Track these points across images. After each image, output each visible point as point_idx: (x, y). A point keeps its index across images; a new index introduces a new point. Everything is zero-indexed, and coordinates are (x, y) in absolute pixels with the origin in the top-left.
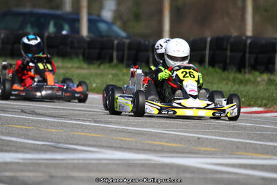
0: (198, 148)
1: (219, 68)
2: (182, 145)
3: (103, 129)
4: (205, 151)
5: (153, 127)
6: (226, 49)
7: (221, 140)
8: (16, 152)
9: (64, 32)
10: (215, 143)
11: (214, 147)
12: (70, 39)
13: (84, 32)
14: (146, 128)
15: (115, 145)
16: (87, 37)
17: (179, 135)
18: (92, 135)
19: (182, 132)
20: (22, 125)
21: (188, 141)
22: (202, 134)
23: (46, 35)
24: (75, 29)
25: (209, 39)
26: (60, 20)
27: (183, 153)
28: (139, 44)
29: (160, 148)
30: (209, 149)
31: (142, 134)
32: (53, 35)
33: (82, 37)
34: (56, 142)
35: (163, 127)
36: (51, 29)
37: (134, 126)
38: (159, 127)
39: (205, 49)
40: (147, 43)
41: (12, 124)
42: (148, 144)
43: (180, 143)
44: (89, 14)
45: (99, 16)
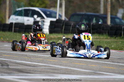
3: (116, 66)
8: (77, 74)
9: (100, 23)
12: (102, 26)
13: (109, 23)
15: (121, 72)
16: (110, 25)
18: (111, 68)
20: (80, 63)
23: (92, 24)
24: (105, 22)
26: (98, 17)
32: (95, 24)
33: (108, 25)
34: (95, 71)
36: (94, 21)
41: (75, 62)
44: (111, 15)
45: (116, 16)
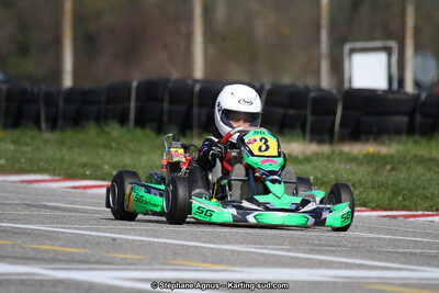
0: (113, 255)
1: (152, 129)
2: (86, 250)
4: (122, 259)
5: (43, 223)
6: (162, 100)
7: (150, 243)
10: (138, 246)
11: (138, 254)
14: (31, 224)
17: (83, 235)
19: (88, 229)
21: (98, 244)
22: (120, 233)
25: (135, 84)
27: (88, 262)
28: (24, 91)
29: (52, 255)
30: (129, 257)
31: (24, 233)
35: (57, 223)
37: (13, 221)
38: (52, 223)
39: (129, 100)
40: (36, 90)
42: (33, 249)
43: (85, 247)
